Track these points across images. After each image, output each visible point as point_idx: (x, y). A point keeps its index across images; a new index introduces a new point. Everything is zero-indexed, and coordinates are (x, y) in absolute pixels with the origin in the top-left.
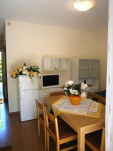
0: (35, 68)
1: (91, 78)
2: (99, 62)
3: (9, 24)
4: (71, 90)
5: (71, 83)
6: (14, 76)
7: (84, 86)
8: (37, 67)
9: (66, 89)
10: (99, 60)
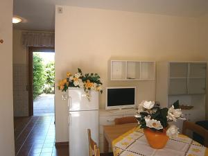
0: (94, 76)
1: (192, 95)
2: (206, 68)
3: (60, 10)
4: (147, 120)
5: (148, 105)
6: (62, 88)
7: (174, 114)
8: (96, 74)
9: (140, 116)
10: (206, 64)
